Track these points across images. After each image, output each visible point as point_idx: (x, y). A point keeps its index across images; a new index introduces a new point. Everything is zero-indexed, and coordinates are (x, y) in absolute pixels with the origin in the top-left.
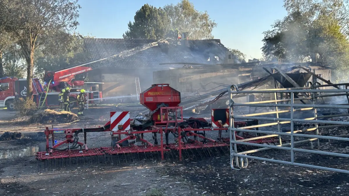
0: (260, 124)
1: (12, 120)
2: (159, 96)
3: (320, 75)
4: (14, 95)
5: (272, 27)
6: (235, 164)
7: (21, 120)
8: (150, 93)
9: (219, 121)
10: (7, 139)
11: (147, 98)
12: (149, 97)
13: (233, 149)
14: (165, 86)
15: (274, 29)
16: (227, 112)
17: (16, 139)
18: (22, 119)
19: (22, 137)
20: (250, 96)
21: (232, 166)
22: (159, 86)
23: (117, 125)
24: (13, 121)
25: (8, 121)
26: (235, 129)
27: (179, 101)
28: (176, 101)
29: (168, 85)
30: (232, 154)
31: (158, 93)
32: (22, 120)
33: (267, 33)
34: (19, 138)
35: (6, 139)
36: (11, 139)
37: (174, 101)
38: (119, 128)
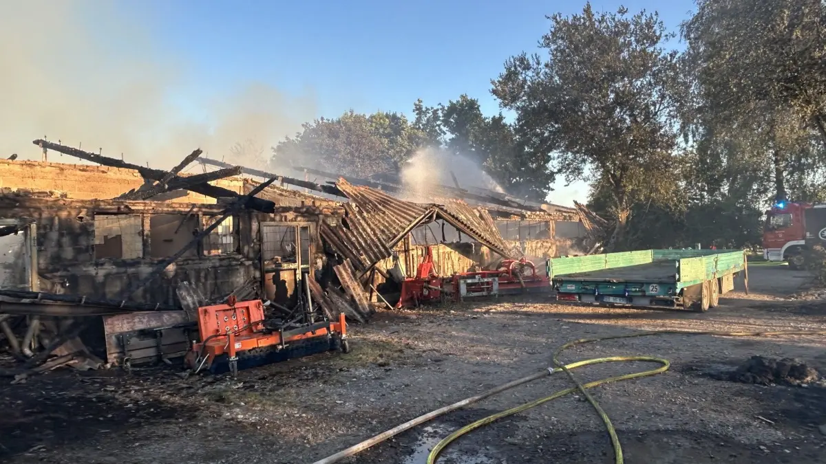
1: (793, 297)
4: (804, 238)
7: (816, 298)
10: (759, 380)
17: (789, 384)
18: (819, 295)
19: (809, 379)
24: (797, 298)
25: (782, 299)
32: (819, 299)
34: (798, 381)
35: (754, 377)
36: (771, 381)
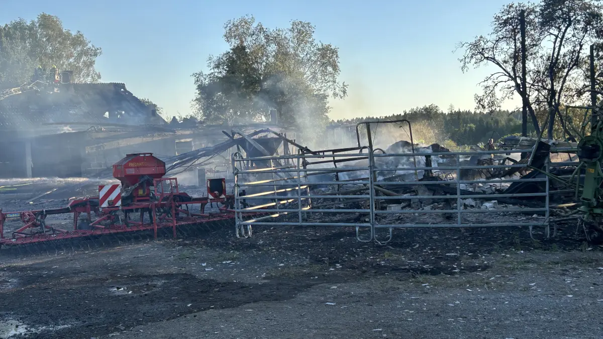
0: (247, 195)
2: (140, 167)
3: (295, 140)
5: (210, 68)
6: (240, 234)
8: (131, 164)
9: (216, 192)
11: (127, 170)
12: (130, 169)
13: (239, 218)
14: (148, 155)
15: (212, 71)
16: (223, 182)
20: (199, 170)
21: (238, 236)
22: (141, 155)
23: (107, 201)
26: (239, 197)
27: (164, 172)
28: (160, 173)
29: (151, 154)
30: (237, 223)
31: (140, 164)
33: (198, 76)
37: (158, 173)
38: (109, 204)
